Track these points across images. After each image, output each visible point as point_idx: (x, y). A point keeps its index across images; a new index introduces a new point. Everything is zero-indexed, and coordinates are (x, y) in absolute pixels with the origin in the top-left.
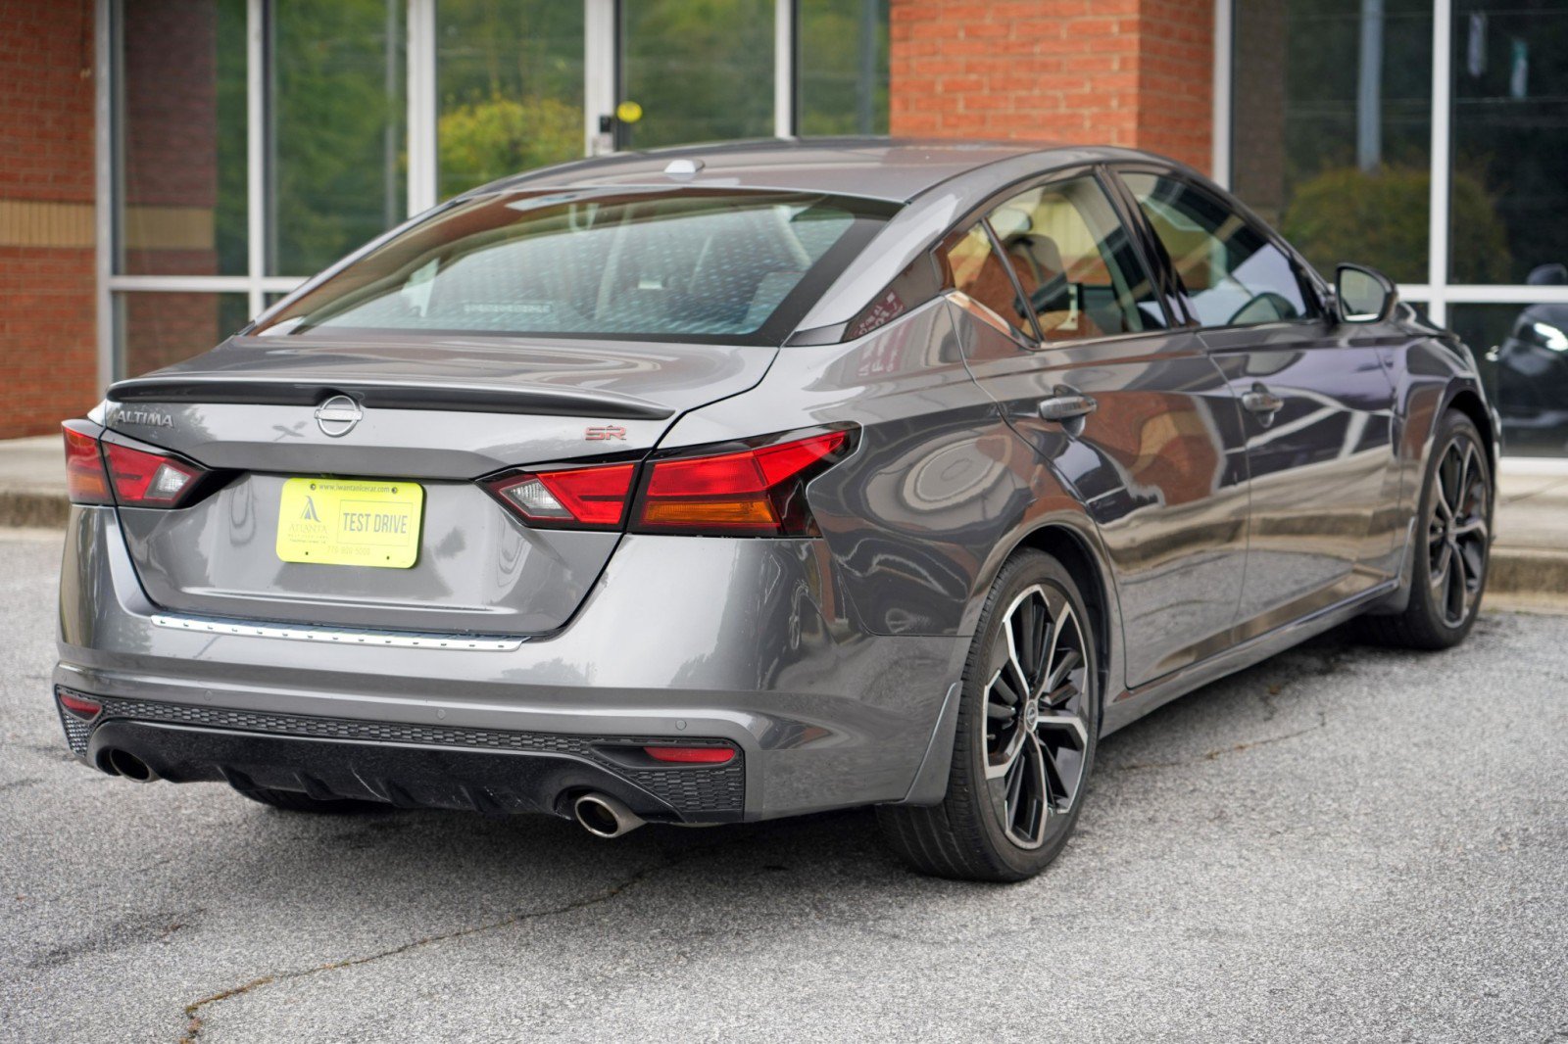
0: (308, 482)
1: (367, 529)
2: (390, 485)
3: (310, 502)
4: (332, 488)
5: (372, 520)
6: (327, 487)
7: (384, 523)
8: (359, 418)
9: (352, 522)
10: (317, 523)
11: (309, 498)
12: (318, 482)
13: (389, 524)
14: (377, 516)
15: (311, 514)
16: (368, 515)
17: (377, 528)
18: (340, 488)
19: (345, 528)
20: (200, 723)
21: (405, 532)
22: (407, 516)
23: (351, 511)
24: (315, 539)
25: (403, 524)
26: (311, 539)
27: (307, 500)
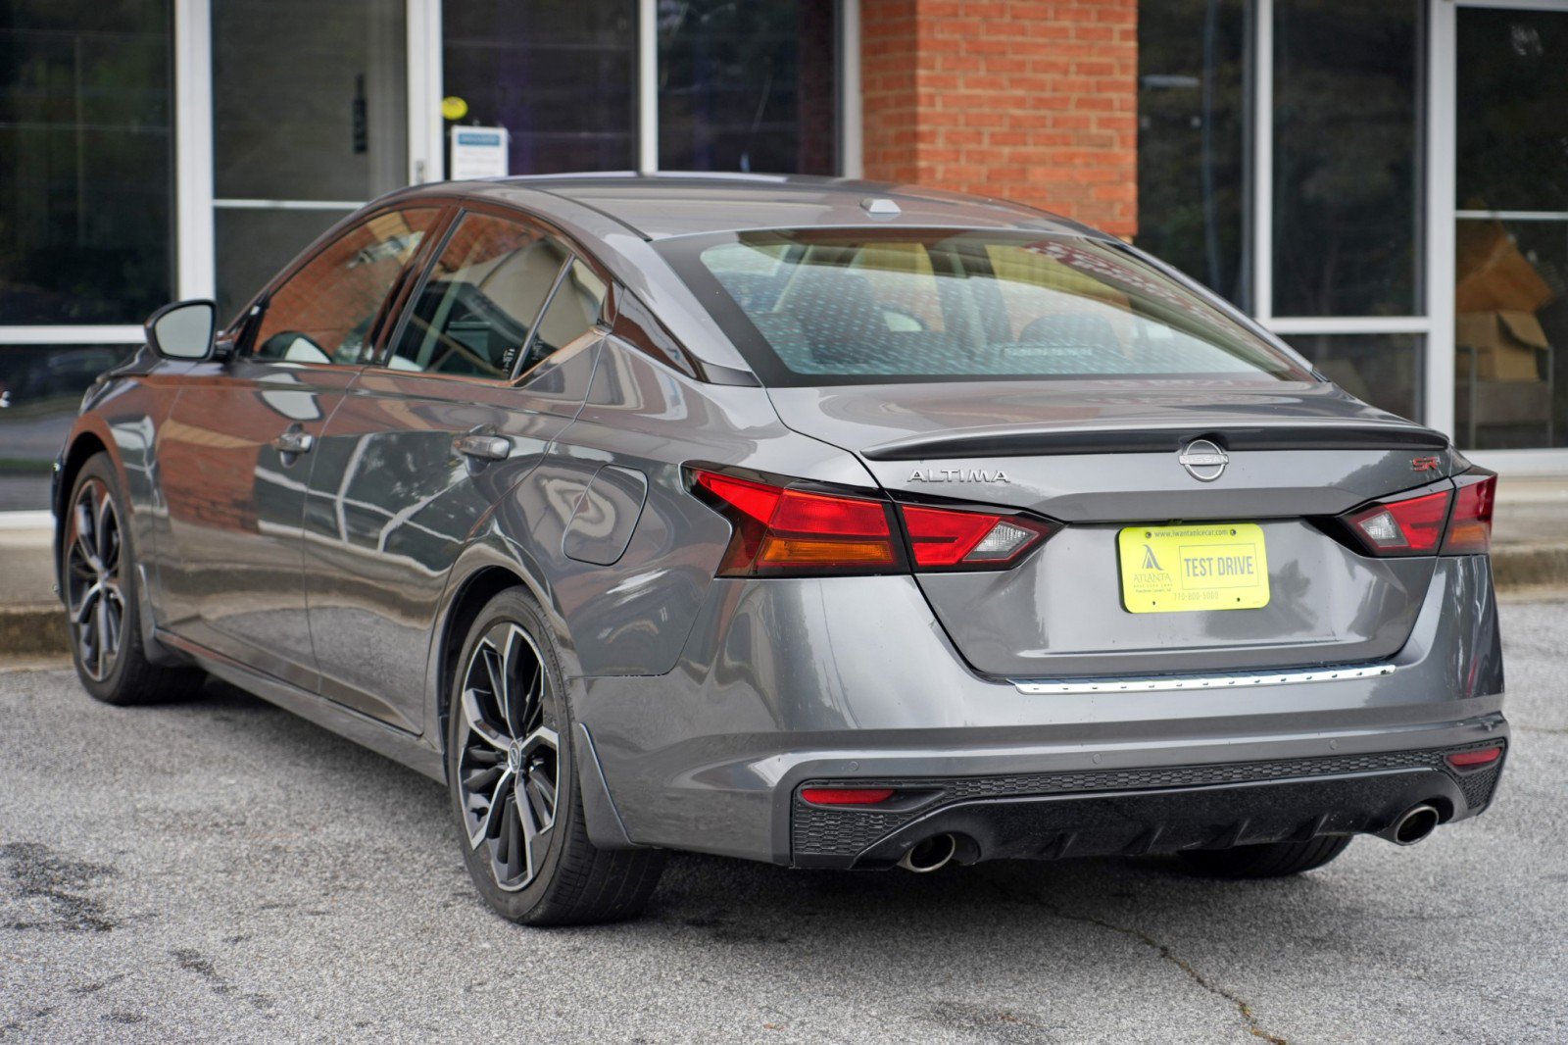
0: (1143, 530)
1: (1211, 574)
2: (1229, 528)
3: (1149, 550)
4: (1168, 534)
5: (1214, 563)
6: (1163, 534)
7: (1228, 566)
8: (1227, 461)
9: (1195, 567)
10: (1159, 571)
11: (1147, 546)
12: (1153, 530)
13: (1233, 566)
14: (1219, 559)
15: (1151, 562)
16: (1210, 559)
17: (1222, 571)
18: (1177, 534)
19: (1188, 575)
20: (1084, 789)
21: (1252, 573)
22: (1250, 557)
23: (1191, 557)
24: (1159, 588)
25: (1249, 565)
26: (1156, 588)
27: (1145, 549)
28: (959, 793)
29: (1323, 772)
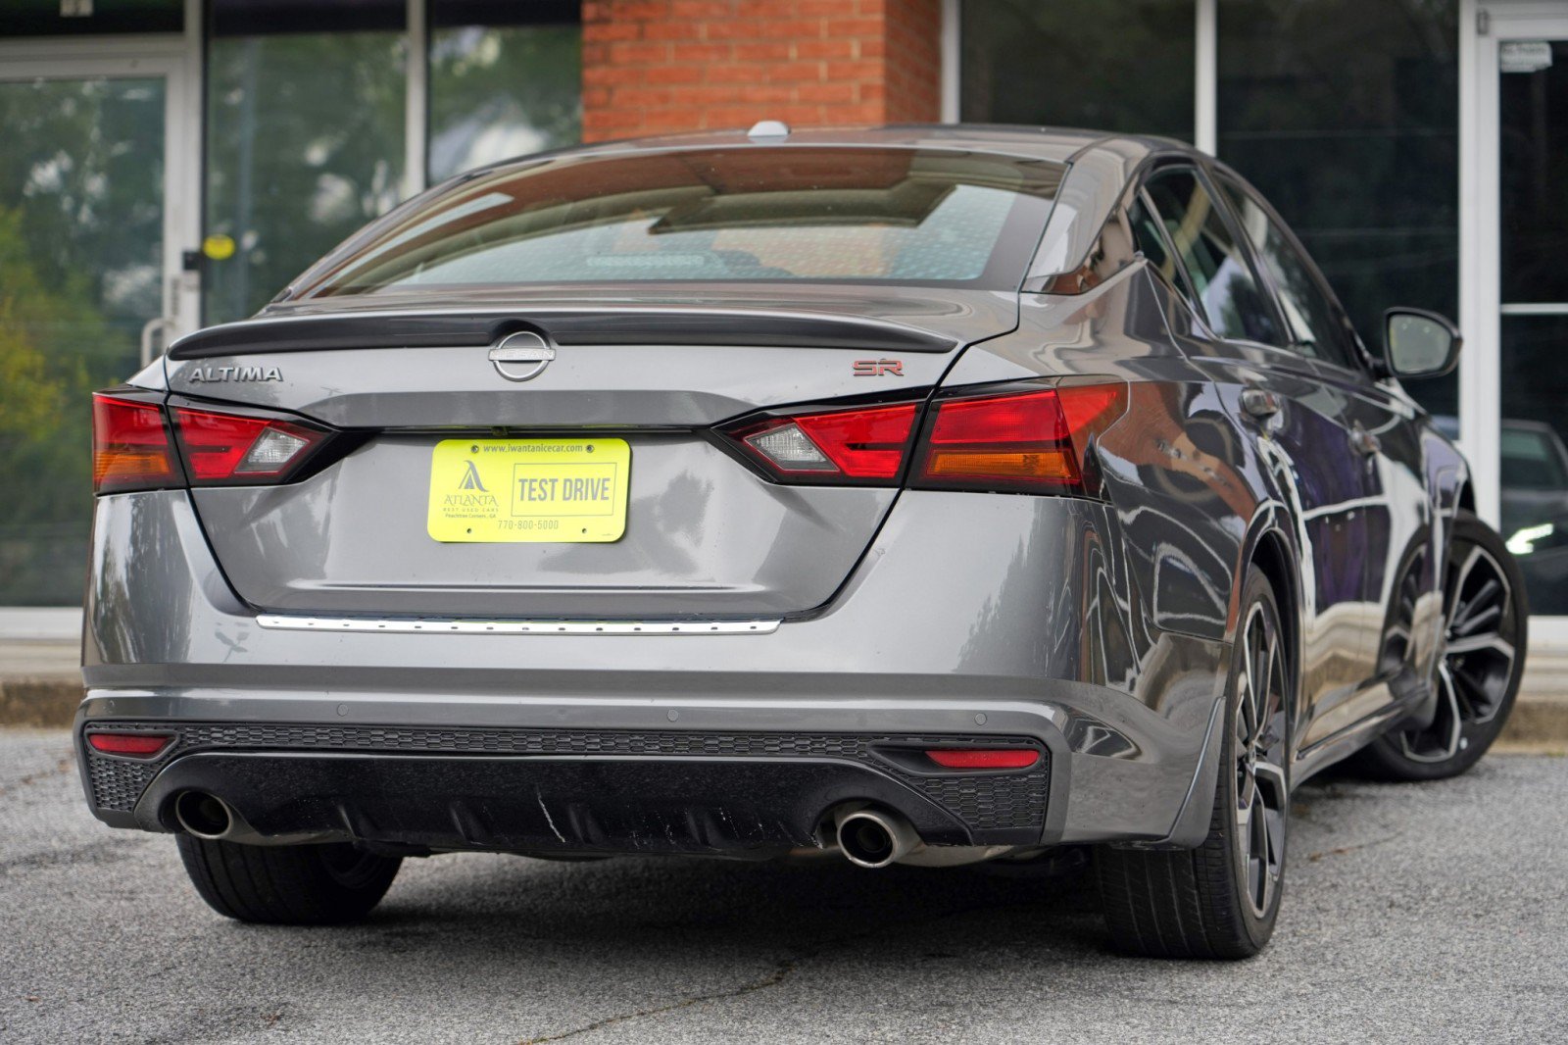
0: (469, 444)
1: (552, 499)
2: (585, 443)
3: (472, 466)
4: (502, 449)
5: (559, 487)
6: (494, 449)
7: (576, 489)
8: (551, 357)
9: (532, 490)
10: (482, 493)
11: (471, 463)
12: (481, 443)
13: (584, 490)
14: (566, 481)
15: (473, 481)
16: (554, 481)
17: (567, 495)
18: (514, 449)
19: (522, 498)
20: (330, 746)
21: (607, 498)
22: (608, 480)
23: (529, 477)
24: (480, 513)
25: (604, 489)
26: (474, 513)
27: (468, 465)
29: (664, 751)
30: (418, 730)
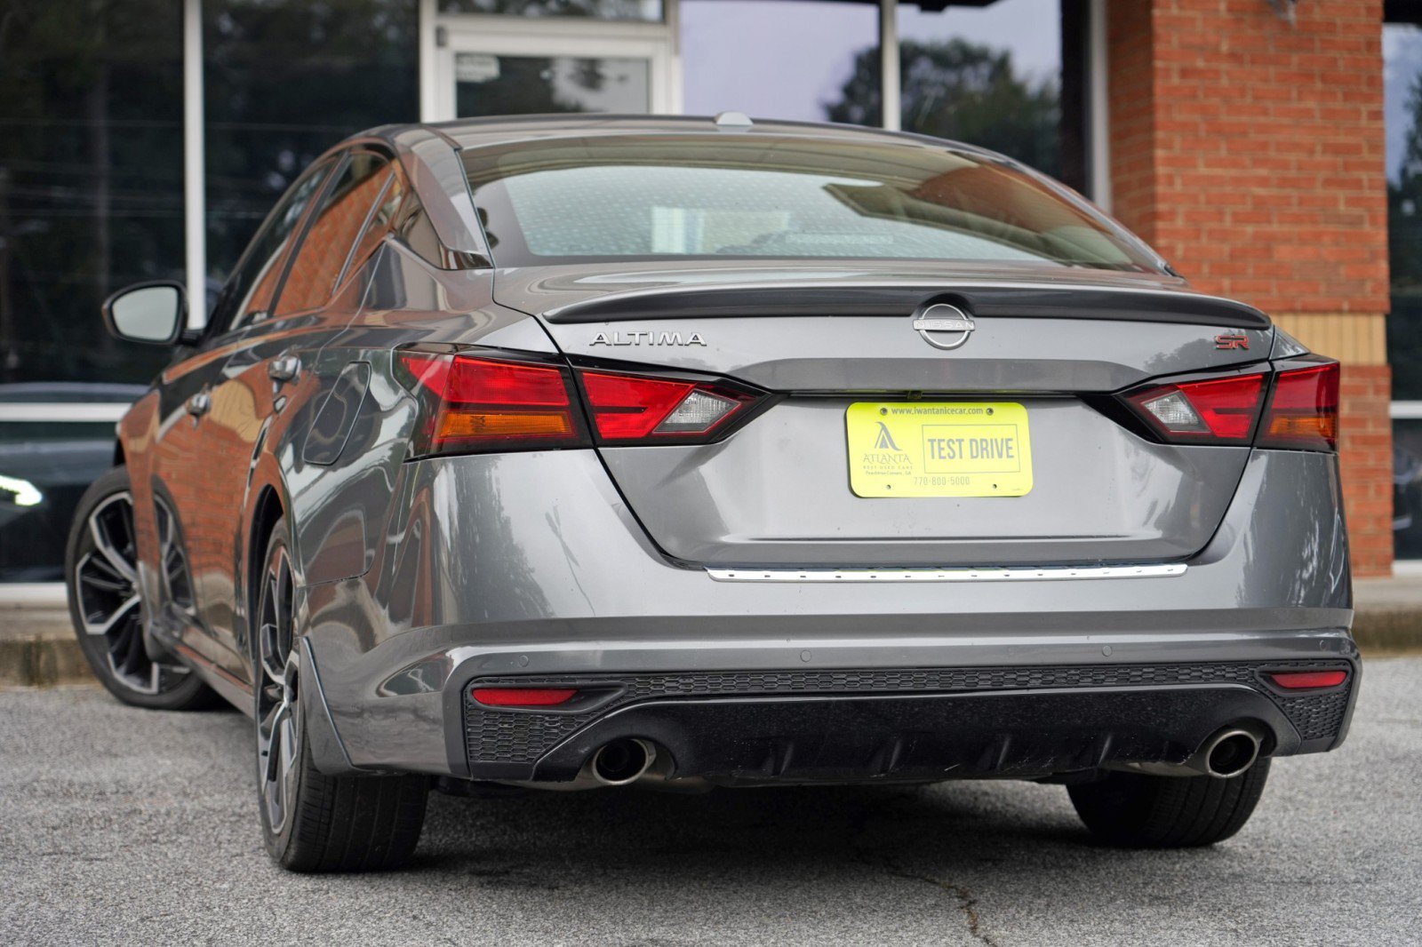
0: (878, 406)
1: (961, 457)
2: (985, 406)
3: (884, 428)
4: (909, 411)
5: (966, 445)
6: (902, 411)
7: (982, 448)
8: (972, 327)
9: (941, 449)
10: (896, 452)
11: (881, 423)
12: (889, 406)
13: (989, 448)
14: (971, 440)
15: (886, 440)
16: (960, 441)
17: (975, 454)
18: (920, 412)
19: (933, 457)
20: (791, 690)
21: (1012, 457)
22: (1010, 440)
23: (937, 438)
24: (896, 470)
25: (1009, 448)
26: (892, 471)
27: (880, 427)
28: (641, 692)
29: (1096, 683)
30: (879, 672)
